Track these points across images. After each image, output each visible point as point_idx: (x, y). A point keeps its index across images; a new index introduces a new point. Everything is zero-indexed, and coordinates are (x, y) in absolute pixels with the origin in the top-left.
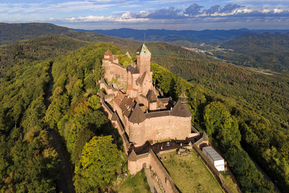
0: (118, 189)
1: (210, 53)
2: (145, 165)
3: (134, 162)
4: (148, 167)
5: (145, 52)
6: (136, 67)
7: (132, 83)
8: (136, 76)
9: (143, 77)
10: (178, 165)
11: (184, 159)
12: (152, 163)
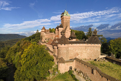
2: (71, 68)
4: (73, 69)
5: (66, 14)
6: (61, 25)
7: (58, 34)
8: (61, 29)
9: (66, 29)
10: (99, 65)
11: (102, 63)
12: (77, 66)
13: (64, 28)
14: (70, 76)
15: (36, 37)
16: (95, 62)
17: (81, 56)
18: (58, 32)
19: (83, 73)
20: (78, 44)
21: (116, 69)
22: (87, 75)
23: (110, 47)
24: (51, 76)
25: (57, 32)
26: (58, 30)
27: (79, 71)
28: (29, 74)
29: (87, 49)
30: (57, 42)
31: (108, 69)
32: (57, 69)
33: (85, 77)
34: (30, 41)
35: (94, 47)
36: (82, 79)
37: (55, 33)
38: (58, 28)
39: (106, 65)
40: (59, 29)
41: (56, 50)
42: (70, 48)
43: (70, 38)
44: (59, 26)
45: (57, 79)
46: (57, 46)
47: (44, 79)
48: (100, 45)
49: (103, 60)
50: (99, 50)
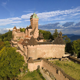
0: (21, 78)
2: (39, 67)
3: (32, 64)
4: (41, 68)
5: (35, 17)
6: (30, 26)
7: (28, 34)
8: (30, 30)
9: (34, 30)
10: (63, 65)
11: (66, 63)
12: (44, 65)
13: (33, 29)
14: (38, 75)
15: (8, 35)
16: (59, 62)
17: (48, 55)
18: (28, 32)
19: (49, 72)
20: (46, 45)
21: (77, 68)
22: (52, 74)
23: (73, 47)
24: (22, 74)
25: (26, 32)
26: (28, 31)
27: (45, 70)
28: (3, 73)
29: (53, 49)
30: (27, 42)
31: (71, 69)
32: (27, 67)
33: (50, 75)
34: (3, 39)
35: (59, 47)
36: (48, 78)
37: (25, 33)
38: (27, 29)
39: (69, 65)
40: (29, 29)
41: (26, 49)
42: (38, 49)
43: (38, 39)
44: (28, 27)
45: (27, 77)
46: (27, 46)
47: (16, 77)
48: (64, 46)
49: (67, 60)
50: (64, 50)
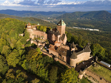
1: (52, 22)
5: (63, 24)
6: (58, 32)
